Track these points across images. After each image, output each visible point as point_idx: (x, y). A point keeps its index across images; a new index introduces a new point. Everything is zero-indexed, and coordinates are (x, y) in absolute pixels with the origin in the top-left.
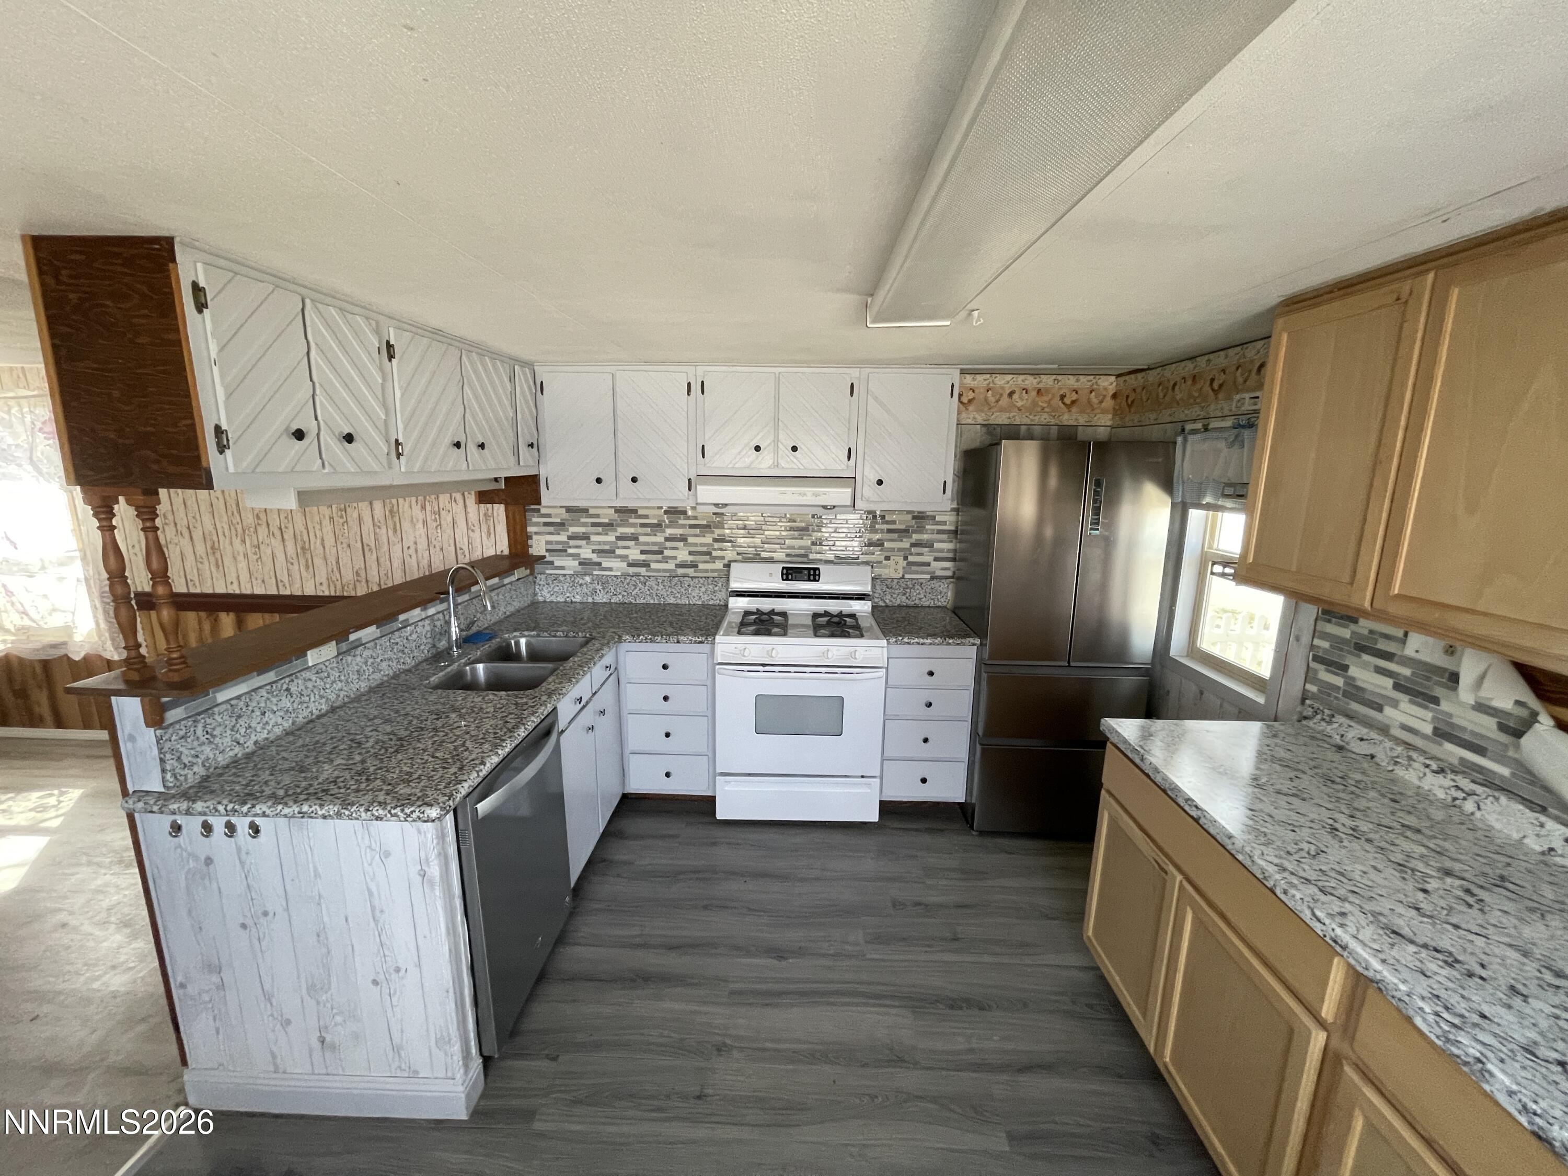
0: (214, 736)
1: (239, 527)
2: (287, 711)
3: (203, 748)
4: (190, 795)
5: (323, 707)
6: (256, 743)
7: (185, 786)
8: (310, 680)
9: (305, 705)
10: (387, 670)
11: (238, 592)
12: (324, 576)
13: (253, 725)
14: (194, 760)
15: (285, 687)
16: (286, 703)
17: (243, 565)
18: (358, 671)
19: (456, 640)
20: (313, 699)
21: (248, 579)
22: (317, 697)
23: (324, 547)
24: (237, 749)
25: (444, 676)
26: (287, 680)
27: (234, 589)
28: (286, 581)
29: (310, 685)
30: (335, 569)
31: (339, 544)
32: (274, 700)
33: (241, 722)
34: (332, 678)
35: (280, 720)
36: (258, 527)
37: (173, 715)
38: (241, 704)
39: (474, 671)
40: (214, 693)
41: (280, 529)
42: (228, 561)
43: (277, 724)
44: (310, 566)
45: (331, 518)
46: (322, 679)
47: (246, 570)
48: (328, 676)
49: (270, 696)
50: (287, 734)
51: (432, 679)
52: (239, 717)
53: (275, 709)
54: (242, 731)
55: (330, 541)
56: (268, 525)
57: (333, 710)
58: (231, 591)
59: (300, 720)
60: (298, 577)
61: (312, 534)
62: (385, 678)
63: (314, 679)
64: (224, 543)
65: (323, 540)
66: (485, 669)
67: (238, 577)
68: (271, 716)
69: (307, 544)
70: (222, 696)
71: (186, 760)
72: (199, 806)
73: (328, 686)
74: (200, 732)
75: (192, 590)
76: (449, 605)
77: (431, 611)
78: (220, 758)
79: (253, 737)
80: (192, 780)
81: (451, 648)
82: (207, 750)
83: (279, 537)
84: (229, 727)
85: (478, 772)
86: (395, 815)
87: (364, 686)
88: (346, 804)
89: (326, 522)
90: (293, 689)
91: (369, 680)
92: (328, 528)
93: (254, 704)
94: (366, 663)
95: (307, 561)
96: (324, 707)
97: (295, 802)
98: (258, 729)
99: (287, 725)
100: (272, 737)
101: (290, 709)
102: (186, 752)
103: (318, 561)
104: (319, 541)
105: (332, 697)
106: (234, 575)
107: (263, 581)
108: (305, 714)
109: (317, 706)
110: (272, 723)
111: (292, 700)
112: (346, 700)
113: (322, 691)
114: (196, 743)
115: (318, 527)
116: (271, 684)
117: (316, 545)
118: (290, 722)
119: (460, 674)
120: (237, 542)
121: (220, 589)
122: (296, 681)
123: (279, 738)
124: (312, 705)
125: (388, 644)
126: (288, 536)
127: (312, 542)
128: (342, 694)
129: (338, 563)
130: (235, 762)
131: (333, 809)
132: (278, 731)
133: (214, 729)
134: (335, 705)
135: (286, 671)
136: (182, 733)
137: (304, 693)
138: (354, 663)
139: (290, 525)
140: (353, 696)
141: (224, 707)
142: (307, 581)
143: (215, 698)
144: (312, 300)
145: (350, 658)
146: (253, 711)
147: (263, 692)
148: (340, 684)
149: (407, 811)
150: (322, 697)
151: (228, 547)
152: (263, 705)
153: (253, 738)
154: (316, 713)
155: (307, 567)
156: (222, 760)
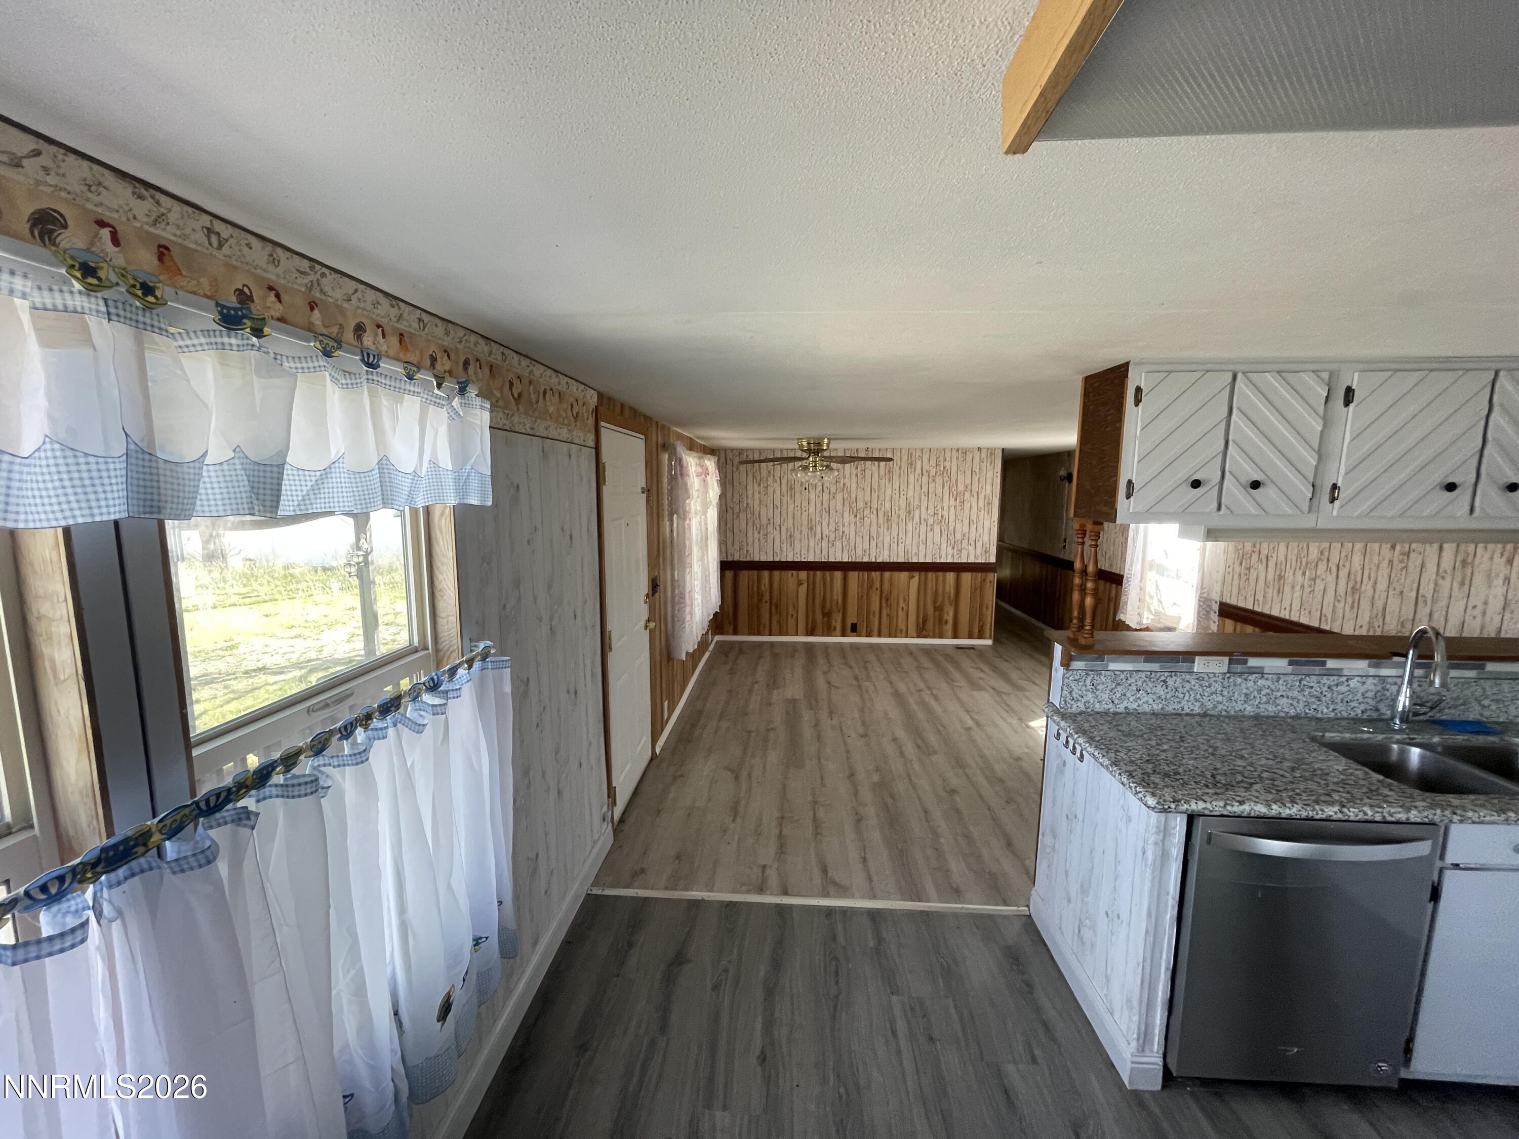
0: (1097, 690)
1: (1304, 560)
2: (1160, 697)
3: (1088, 693)
4: (1064, 716)
5: (1196, 708)
6: (1126, 708)
7: (1069, 711)
8: (1188, 682)
9: (1178, 700)
10: (1285, 707)
11: (1287, 617)
12: (1367, 619)
13: (1129, 695)
14: (1080, 698)
15: (1163, 678)
16: (1160, 690)
17: (1297, 594)
18: (1246, 695)
19: (1403, 711)
20: (1187, 698)
21: (1298, 608)
22: (1192, 698)
23: (1374, 590)
24: (1111, 706)
25: (1351, 739)
26: (1166, 674)
27: (1285, 615)
28: (1329, 616)
29: (1187, 686)
30: (1380, 615)
31: (1391, 589)
32: (1151, 685)
33: (1119, 688)
34: (1213, 689)
35: (1151, 701)
36: (1320, 563)
37: (1077, 665)
38: (1122, 676)
39: (1403, 754)
40: (1109, 661)
41: (1338, 566)
42: (1287, 589)
43: (1147, 702)
44: (1356, 606)
45: (1391, 562)
46: (1201, 686)
47: (1299, 600)
48: (1210, 686)
49: (1147, 680)
50: (1153, 714)
51: (1327, 735)
52: (1119, 684)
53: (1149, 691)
54: (1118, 695)
55: (1382, 585)
56: (1328, 560)
57: (1205, 715)
58: (1282, 616)
59: (1170, 709)
60: (1341, 615)
61: (1366, 575)
62: (1282, 714)
63: (1193, 683)
64: (1289, 575)
65: (1375, 583)
66: (1422, 758)
67: (1291, 606)
68: (1145, 695)
69: (1359, 585)
70: (1113, 666)
71: (1075, 696)
72: (1063, 723)
73: (1206, 694)
74: (1088, 682)
75: (1257, 609)
76: (1405, 671)
77: (1385, 672)
78: (1097, 706)
79: (1125, 702)
80: (1074, 709)
81: (1392, 718)
82: (1090, 696)
83: (1334, 574)
84: (1110, 688)
85: (1226, 804)
86: (1130, 787)
87: (1249, 710)
88: (1115, 763)
89: (1384, 564)
90: (1170, 682)
91: (1258, 707)
92: (1384, 571)
93: (1133, 680)
94: (1259, 691)
95: (1353, 602)
96: (1197, 710)
97: (1096, 747)
98: (1131, 699)
99: (1157, 707)
100: (1140, 710)
101: (1163, 697)
102: (1076, 690)
103: (1365, 604)
104: (1371, 583)
105: (1210, 705)
106: (1289, 602)
107: (1310, 613)
108: (1176, 707)
109: (1189, 705)
110: (1144, 700)
111: (1166, 691)
112: (1224, 713)
113: (1198, 696)
114: (1084, 688)
115: (1374, 568)
116: (1151, 672)
117: (1367, 587)
118: (1160, 706)
119: (1384, 749)
120: (1299, 573)
121: (1275, 613)
122: (1174, 678)
123: (1145, 713)
124: (1184, 703)
125: (1298, 684)
126: (1343, 573)
127: (1364, 583)
128: (1220, 707)
129: (1385, 609)
130: (1106, 713)
131: (1106, 762)
132: (1147, 708)
133: (1098, 684)
134: (1209, 712)
135: (1171, 667)
136: (1076, 678)
137: (1180, 690)
138: (1244, 686)
139: (1348, 565)
140: (1232, 713)
141: (1109, 673)
142: (1349, 620)
143: (1107, 665)
144: (1244, 373)
145: (1239, 680)
146: (1130, 685)
147: (1143, 675)
148: (1220, 698)
149: (1138, 789)
150: (1197, 700)
151: (1291, 577)
152: (1140, 683)
153: (1125, 704)
154: (1187, 710)
155: (1352, 607)
156: (1098, 707)
